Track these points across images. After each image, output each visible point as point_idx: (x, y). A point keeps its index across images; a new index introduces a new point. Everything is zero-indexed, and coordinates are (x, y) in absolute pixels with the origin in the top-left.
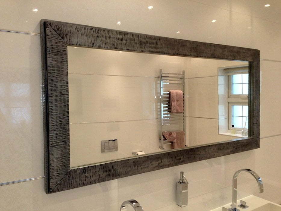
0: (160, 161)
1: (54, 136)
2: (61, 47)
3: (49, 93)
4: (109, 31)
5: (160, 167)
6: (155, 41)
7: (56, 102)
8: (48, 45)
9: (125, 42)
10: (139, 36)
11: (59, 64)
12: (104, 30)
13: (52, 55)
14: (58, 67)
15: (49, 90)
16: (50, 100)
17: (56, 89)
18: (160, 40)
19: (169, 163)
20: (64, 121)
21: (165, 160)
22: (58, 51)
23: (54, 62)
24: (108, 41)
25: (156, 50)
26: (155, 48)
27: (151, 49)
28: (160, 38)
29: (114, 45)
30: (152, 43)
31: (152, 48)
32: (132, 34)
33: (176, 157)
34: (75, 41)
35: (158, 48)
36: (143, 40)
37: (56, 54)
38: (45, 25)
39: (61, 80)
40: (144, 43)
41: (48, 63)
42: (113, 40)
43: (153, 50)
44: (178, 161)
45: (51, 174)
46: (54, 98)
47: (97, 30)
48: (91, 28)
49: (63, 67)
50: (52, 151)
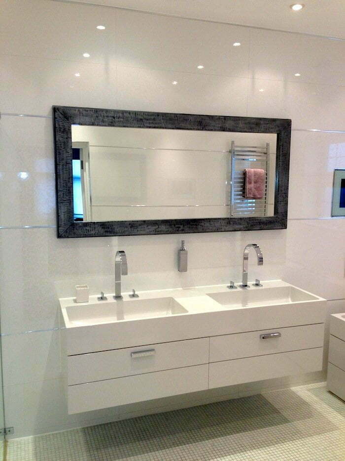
0: (157, 227)
1: (62, 195)
2: (66, 125)
3: (58, 162)
4: (107, 111)
5: (157, 233)
6: (153, 117)
7: (63, 169)
8: (57, 125)
9: (122, 120)
10: (136, 113)
11: (65, 140)
12: (102, 110)
13: (60, 133)
14: (64, 142)
15: (58, 160)
16: (58, 168)
17: (63, 159)
18: (158, 116)
19: (167, 229)
20: (69, 184)
21: (162, 226)
22: (64, 129)
23: (61, 139)
24: (106, 119)
25: (153, 125)
26: (152, 123)
27: (148, 125)
28: (158, 114)
29: (112, 122)
30: (150, 119)
31: (150, 123)
32: (129, 112)
33: (175, 225)
34: (77, 121)
35: (156, 124)
36: (140, 117)
37: (63, 132)
38: (55, 109)
39: (67, 152)
40: (141, 120)
41: (57, 139)
42: (111, 118)
43: (151, 125)
44: (178, 229)
45: (60, 223)
46: (61, 166)
47: (97, 111)
48: (91, 109)
49: (68, 142)
50: (60, 207)
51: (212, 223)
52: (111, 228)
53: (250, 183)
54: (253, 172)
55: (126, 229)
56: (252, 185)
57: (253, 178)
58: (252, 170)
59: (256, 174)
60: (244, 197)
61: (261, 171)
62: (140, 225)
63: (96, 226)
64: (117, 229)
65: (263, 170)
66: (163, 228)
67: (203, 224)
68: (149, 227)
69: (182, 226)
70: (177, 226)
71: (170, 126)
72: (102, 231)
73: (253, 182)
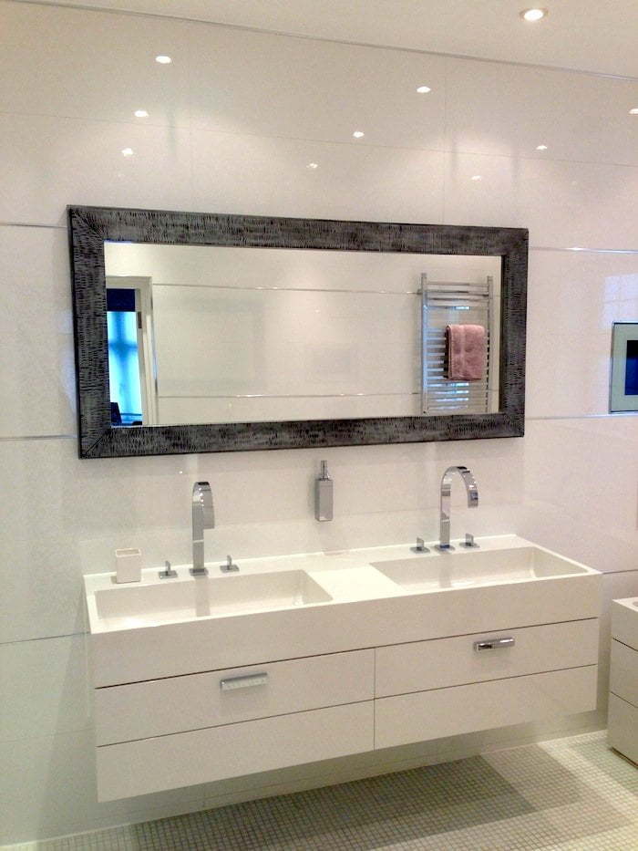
0: (273, 435)
1: (87, 375)
2: (94, 243)
3: (78, 313)
4: (173, 215)
5: (274, 446)
6: (261, 226)
7: (88, 326)
8: (75, 243)
9: (203, 231)
10: (229, 218)
11: (93, 271)
12: (163, 214)
13: (82, 258)
14: (90, 275)
15: (78, 309)
16: (79, 324)
17: (88, 307)
18: (272, 223)
19: (292, 440)
20: (101, 356)
21: (284, 434)
22: (91, 251)
23: (84, 268)
24: (171, 231)
25: (263, 242)
26: (261, 237)
27: (253, 241)
28: (272, 221)
29: (183, 237)
30: (256, 230)
31: (256, 238)
32: (217, 218)
33: (307, 432)
34: (116, 233)
35: (268, 238)
36: (236, 226)
37: (87, 256)
38: (72, 213)
39: (95, 293)
40: (240, 231)
41: (76, 269)
42: (182, 229)
43: (259, 241)
44: (312, 439)
45: (83, 430)
46: (84, 321)
47: (152, 214)
48: (142, 212)
49: (97, 275)
50: (84, 398)
51: (379, 426)
52: (184, 439)
53: (458, 351)
54: (463, 331)
55: (213, 440)
56: (462, 355)
57: (463, 342)
58: (462, 327)
59: (468, 334)
60: (447, 377)
61: (479, 328)
62: (239, 432)
63: (155, 434)
64: (195, 440)
65: (481, 327)
66: (285, 436)
67: (361, 429)
68: (258, 436)
69: (321, 433)
70: (311, 433)
71: (295, 242)
72: (166, 444)
73: (463, 350)
